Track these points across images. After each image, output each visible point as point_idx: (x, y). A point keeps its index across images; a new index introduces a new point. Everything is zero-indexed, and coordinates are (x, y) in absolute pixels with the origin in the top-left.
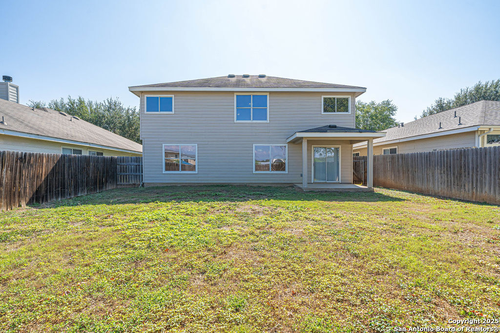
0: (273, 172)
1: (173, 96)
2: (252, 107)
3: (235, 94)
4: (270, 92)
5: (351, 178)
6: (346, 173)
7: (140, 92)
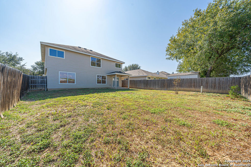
0: (102, 84)
1: (65, 51)
2: (96, 62)
3: (91, 57)
4: (102, 58)
5: (121, 86)
6: (120, 84)
7: (46, 45)
